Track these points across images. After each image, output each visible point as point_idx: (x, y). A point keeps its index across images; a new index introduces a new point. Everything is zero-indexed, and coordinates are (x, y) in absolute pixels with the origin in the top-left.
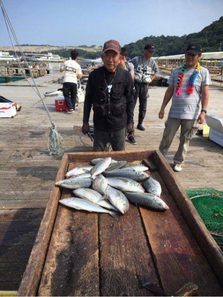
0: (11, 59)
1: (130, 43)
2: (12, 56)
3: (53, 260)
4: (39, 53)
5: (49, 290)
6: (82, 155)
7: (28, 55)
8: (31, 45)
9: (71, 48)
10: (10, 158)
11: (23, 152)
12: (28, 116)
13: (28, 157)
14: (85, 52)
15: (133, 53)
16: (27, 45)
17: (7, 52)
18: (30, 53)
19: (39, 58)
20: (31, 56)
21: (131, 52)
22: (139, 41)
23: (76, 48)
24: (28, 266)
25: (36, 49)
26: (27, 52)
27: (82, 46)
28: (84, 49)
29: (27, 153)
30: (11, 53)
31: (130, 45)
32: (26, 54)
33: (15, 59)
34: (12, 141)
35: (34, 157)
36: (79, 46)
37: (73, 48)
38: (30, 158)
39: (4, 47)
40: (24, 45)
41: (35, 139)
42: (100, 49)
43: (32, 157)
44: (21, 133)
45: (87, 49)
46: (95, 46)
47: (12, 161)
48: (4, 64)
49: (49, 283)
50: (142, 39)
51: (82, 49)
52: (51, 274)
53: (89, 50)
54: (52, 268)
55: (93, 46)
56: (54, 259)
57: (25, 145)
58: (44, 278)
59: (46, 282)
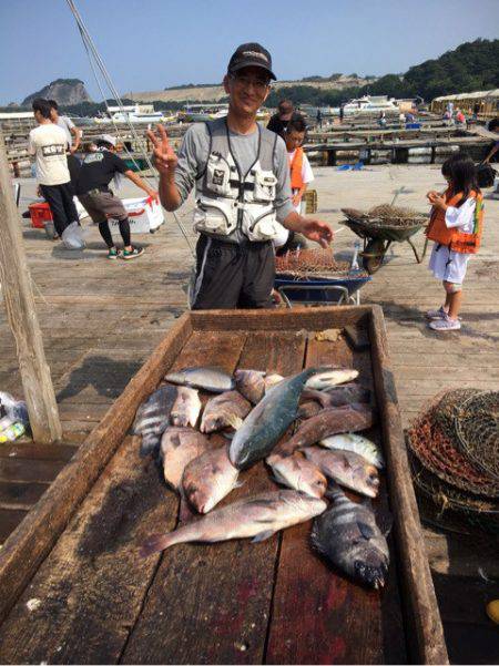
0: (157, 119)
1: (424, 61)
2: (159, 113)
3: (100, 495)
4: (215, 102)
5: (77, 541)
6: (217, 317)
7: (192, 109)
8: (199, 86)
9: (286, 85)
10: (117, 325)
11: (142, 313)
12: (168, 239)
13: (152, 323)
14: (316, 92)
15: (432, 84)
16: (191, 86)
17: (149, 104)
18: (197, 102)
19: (215, 112)
20: (198, 109)
21: (426, 82)
22: (448, 55)
23: (297, 84)
24: (44, 497)
25: (210, 94)
26: (190, 102)
27: (310, 80)
28: (315, 85)
29: (151, 316)
30: (158, 106)
31: (423, 65)
32: (189, 106)
33: (165, 119)
34: (125, 291)
35: (162, 324)
36: (304, 80)
37: (290, 85)
38: (155, 325)
39: (143, 95)
40: (183, 87)
41: (171, 286)
42: (351, 82)
43: (158, 324)
44: (146, 276)
45: (321, 85)
46: (340, 75)
47: (120, 331)
48: (142, 131)
49: (80, 530)
50: (454, 49)
51: (309, 84)
52: (88, 516)
53: (325, 86)
54: (93, 508)
55: (335, 77)
56: (103, 495)
57: (149, 300)
58: (74, 522)
59: (75, 528)
